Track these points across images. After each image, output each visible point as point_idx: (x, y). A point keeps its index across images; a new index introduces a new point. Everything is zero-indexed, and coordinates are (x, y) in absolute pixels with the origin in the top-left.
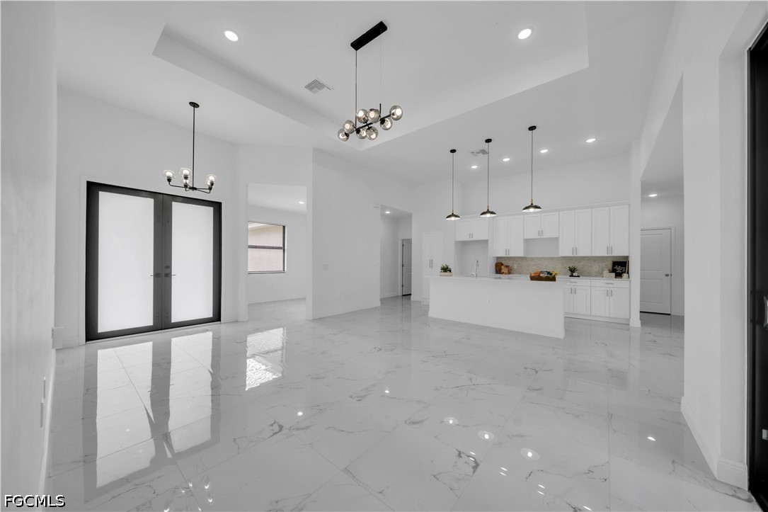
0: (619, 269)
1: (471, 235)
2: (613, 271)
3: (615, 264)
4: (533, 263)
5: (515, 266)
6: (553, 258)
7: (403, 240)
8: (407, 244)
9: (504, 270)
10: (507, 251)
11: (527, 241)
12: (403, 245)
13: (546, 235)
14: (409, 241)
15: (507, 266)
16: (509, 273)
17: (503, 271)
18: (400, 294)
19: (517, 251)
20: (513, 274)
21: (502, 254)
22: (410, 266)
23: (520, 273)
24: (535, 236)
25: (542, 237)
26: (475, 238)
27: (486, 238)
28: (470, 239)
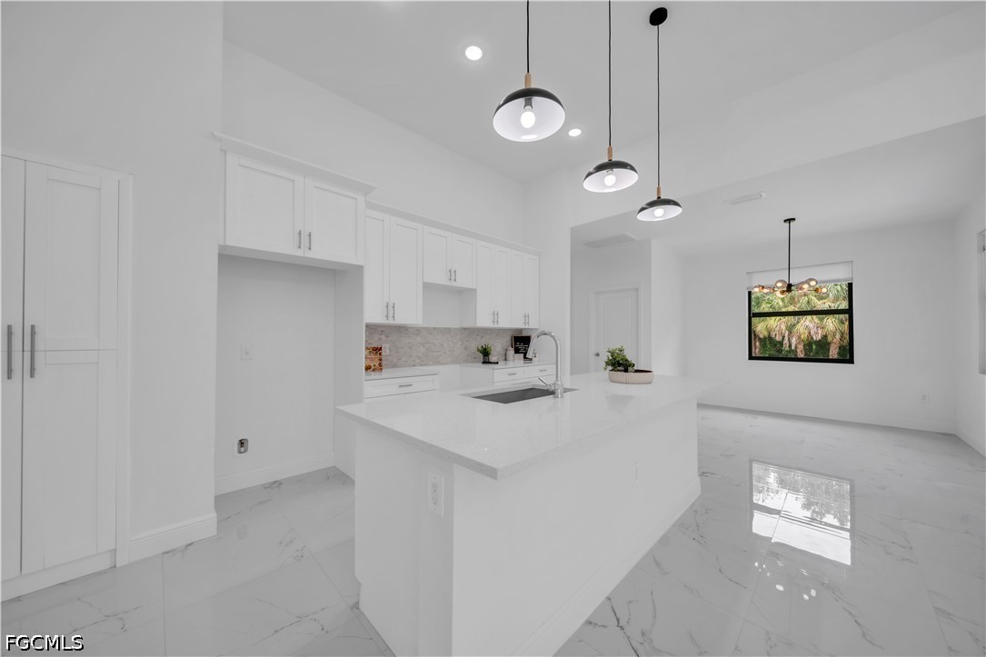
0: (521, 346)
1: (303, 238)
2: (517, 350)
3: (517, 339)
9: (370, 359)
10: (390, 308)
11: (428, 289)
15: (377, 350)
17: (367, 363)
23: (395, 366)
24: (444, 280)
25: (455, 285)
27: (362, 264)
28: (300, 253)
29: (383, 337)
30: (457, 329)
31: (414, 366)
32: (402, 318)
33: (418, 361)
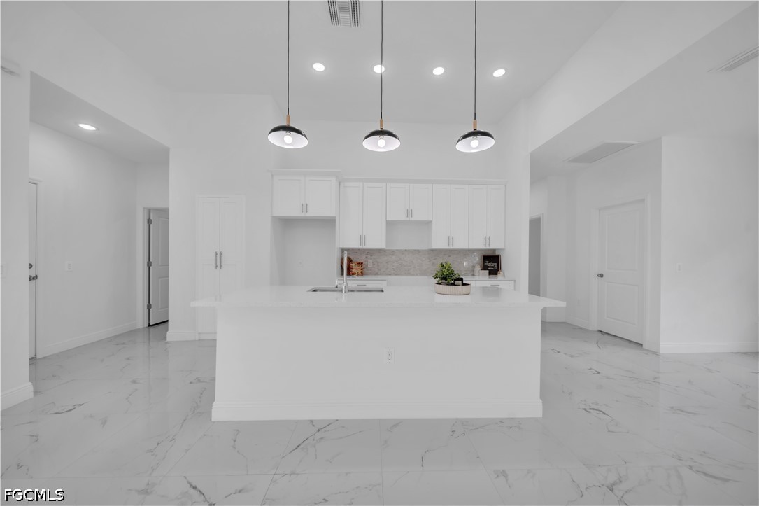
0: (490, 265)
1: (305, 207)
2: (484, 268)
3: (485, 258)
4: (394, 257)
5: (370, 263)
6: (418, 252)
7: (149, 211)
8: (156, 220)
9: (355, 269)
10: (362, 239)
11: (391, 224)
12: (149, 222)
13: (417, 217)
14: (164, 213)
15: (360, 264)
16: (362, 274)
17: (354, 271)
18: (141, 322)
19: (377, 240)
20: (367, 274)
21: (354, 244)
22: (166, 264)
23: (376, 274)
24: (403, 217)
25: (411, 219)
26: (313, 213)
27: (334, 215)
28: (303, 215)
29: (369, 256)
30: (425, 250)
31: (390, 275)
32: (372, 244)
33: (393, 272)
